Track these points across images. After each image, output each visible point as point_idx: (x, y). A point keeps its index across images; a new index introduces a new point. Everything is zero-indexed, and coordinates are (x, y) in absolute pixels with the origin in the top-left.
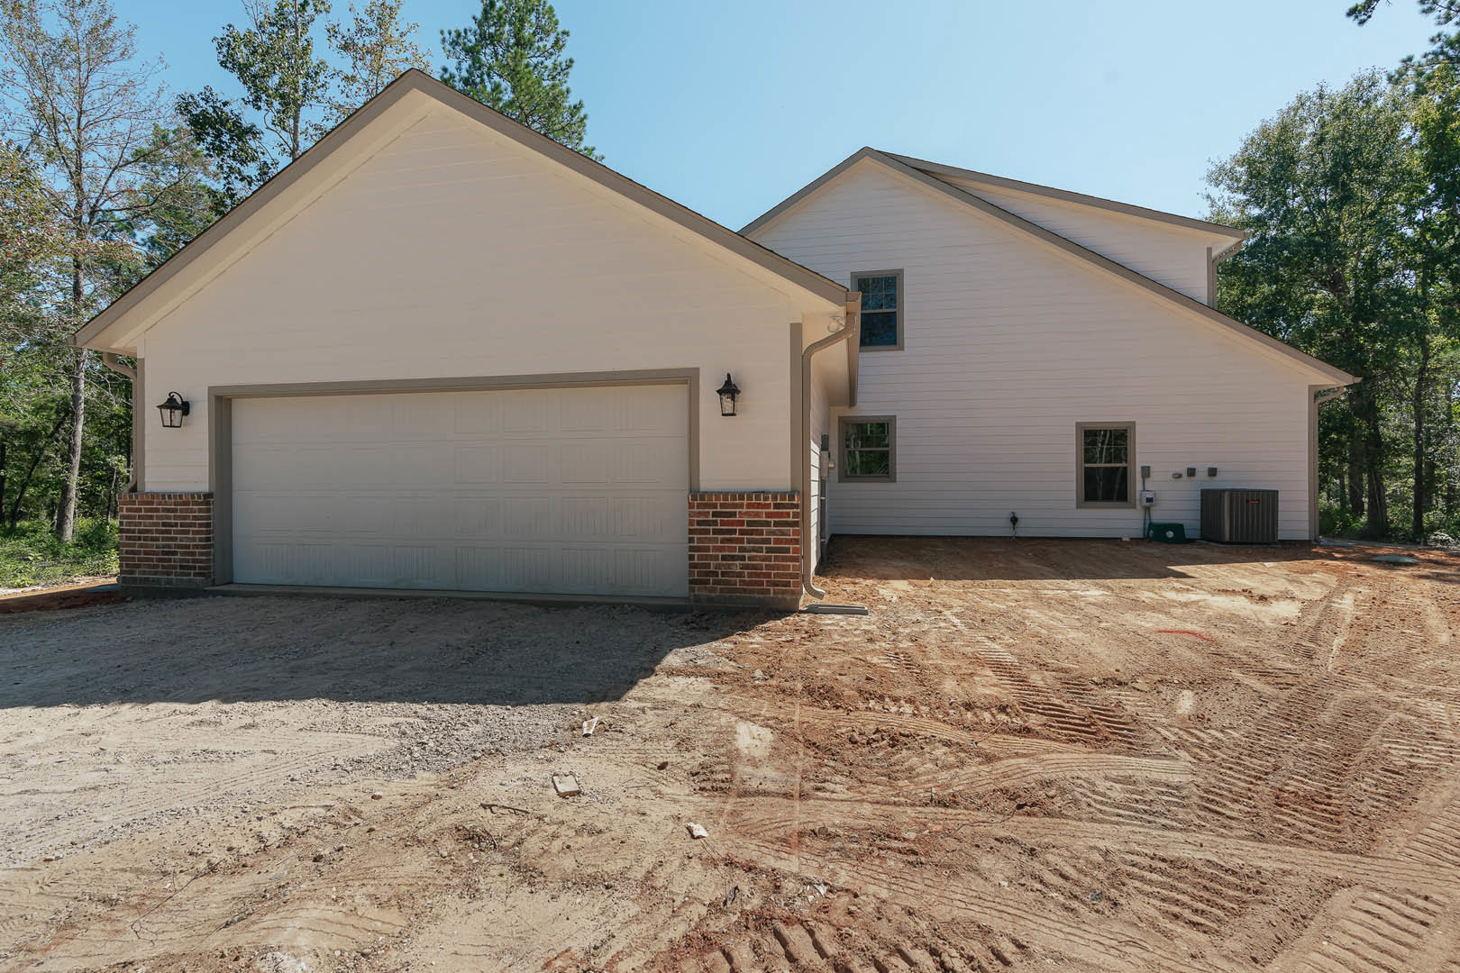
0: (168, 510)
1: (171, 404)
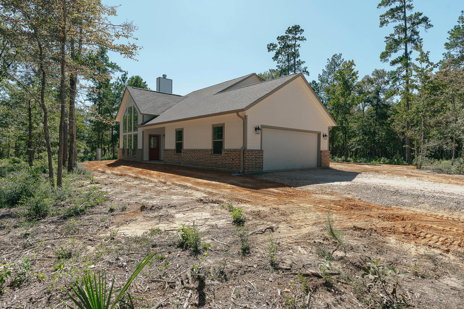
0: (256, 154)
1: (257, 129)
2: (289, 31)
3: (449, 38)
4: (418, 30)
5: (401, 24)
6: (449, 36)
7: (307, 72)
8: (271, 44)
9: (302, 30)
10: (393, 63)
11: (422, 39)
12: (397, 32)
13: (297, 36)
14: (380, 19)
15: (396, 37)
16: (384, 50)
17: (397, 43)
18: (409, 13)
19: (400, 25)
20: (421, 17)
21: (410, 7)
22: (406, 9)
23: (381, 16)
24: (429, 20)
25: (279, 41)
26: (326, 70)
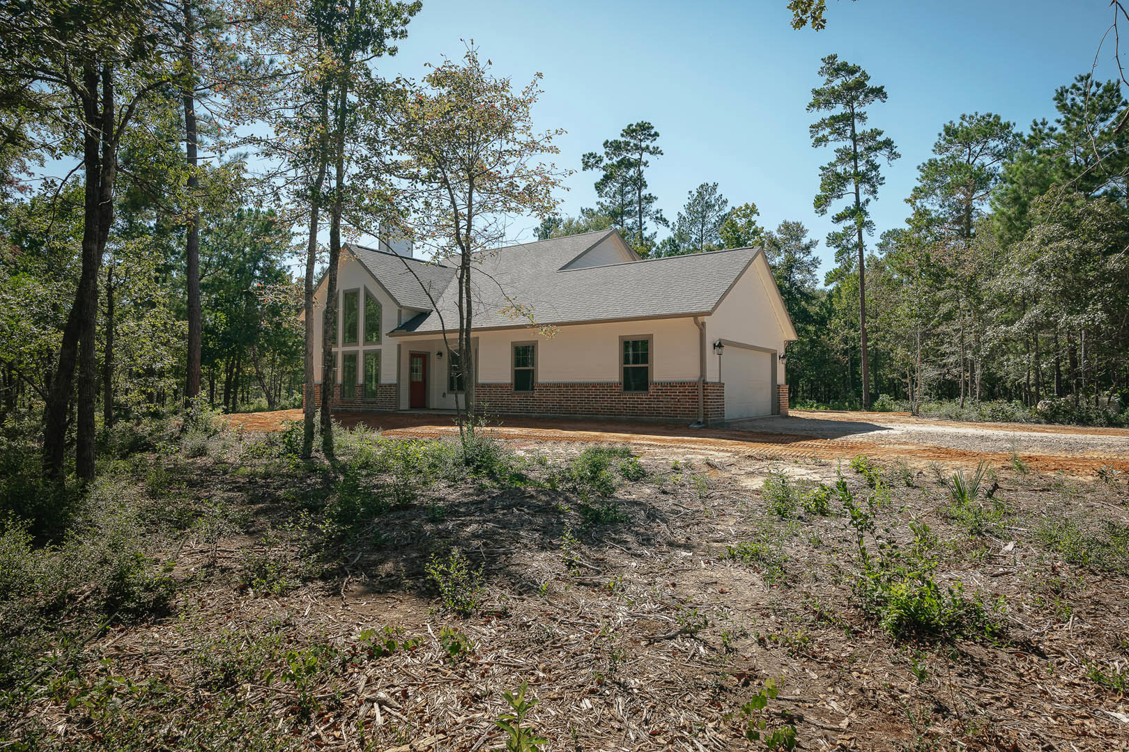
2: (630, 131)
3: (919, 178)
4: (877, 162)
5: (848, 147)
6: (919, 174)
7: (665, 220)
8: (591, 154)
9: (656, 134)
10: (838, 219)
11: (883, 178)
12: (841, 160)
13: (644, 145)
14: (811, 131)
15: (840, 169)
16: (819, 192)
17: (842, 180)
18: (860, 128)
19: (845, 148)
20: (880, 139)
21: (862, 117)
22: (855, 120)
23: (812, 127)
24: (894, 145)
25: (607, 150)
26: (684, 214)
